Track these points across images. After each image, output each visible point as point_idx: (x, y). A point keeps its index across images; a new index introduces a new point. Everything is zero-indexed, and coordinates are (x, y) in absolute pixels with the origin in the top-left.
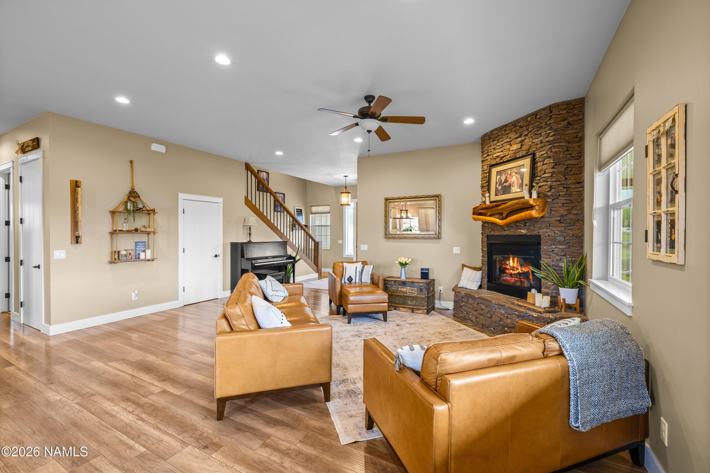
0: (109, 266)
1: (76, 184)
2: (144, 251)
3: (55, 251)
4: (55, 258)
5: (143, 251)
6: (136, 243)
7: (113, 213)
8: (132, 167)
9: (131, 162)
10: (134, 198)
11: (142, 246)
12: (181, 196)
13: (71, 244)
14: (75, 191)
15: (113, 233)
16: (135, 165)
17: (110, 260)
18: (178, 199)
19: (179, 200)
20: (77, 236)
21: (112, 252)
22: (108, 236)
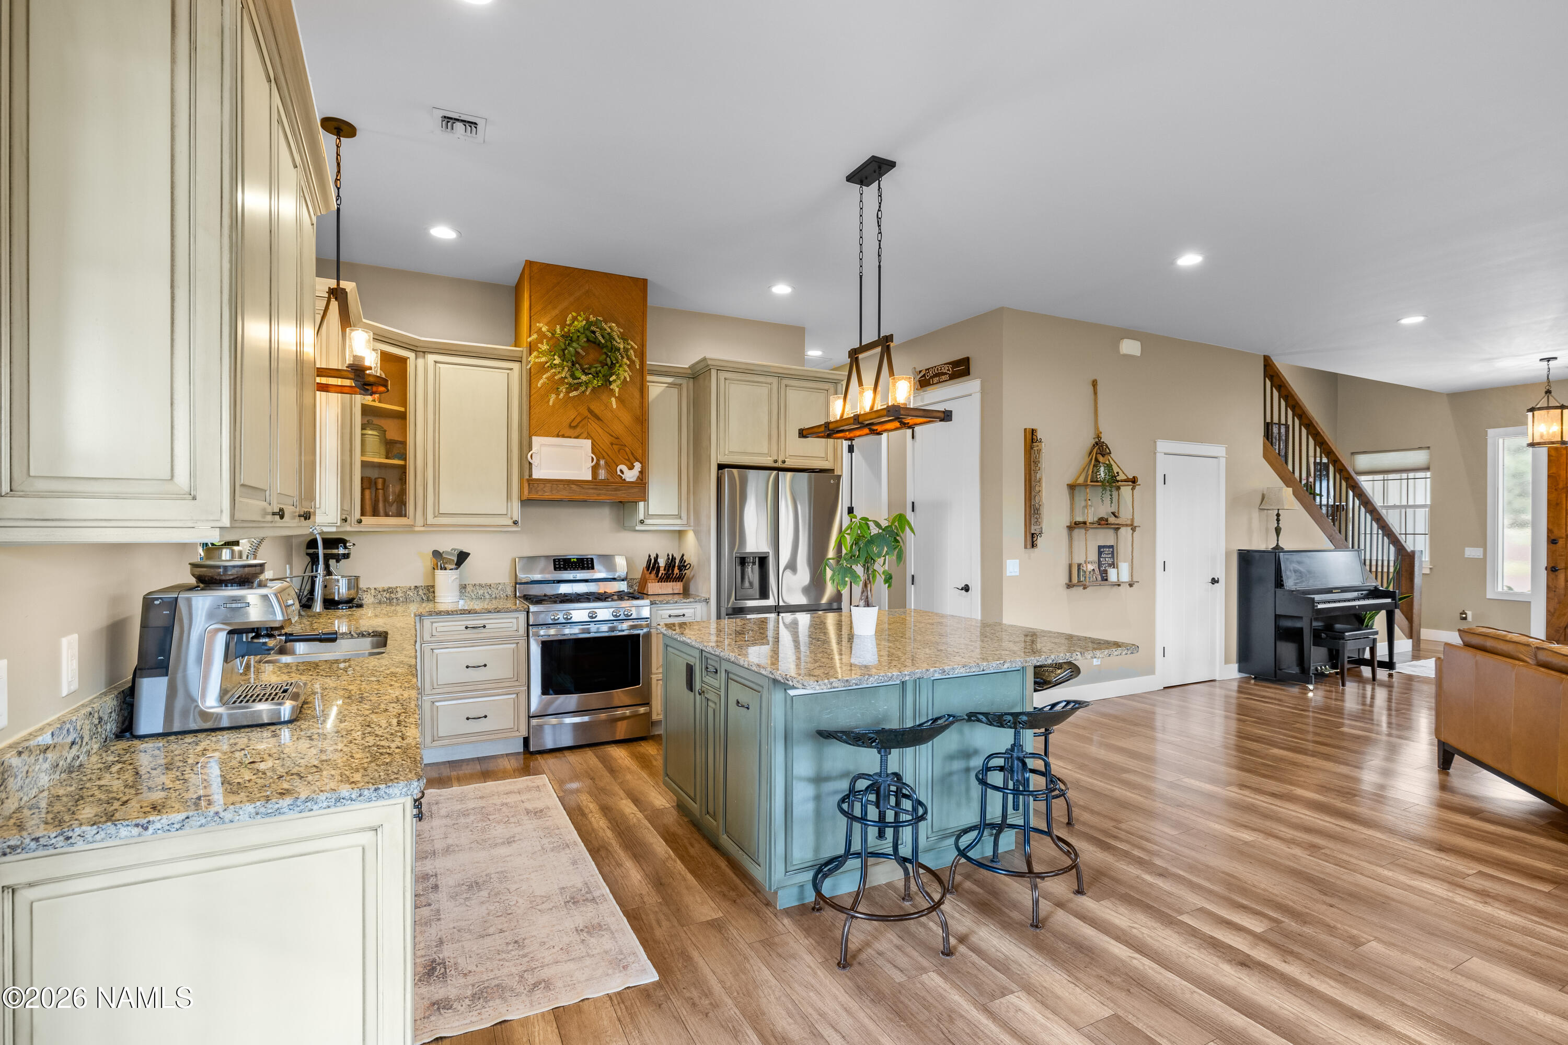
0: (1065, 592)
1: (1033, 434)
2: (1113, 565)
3: (1008, 561)
4: (1008, 574)
5: (1110, 565)
6: (1100, 547)
7: (1072, 487)
8: (1095, 393)
9: (1094, 384)
10: (1103, 456)
11: (1108, 554)
12: (1163, 446)
13: (1026, 547)
14: (1032, 448)
15: (1074, 526)
16: (1099, 387)
17: (1067, 581)
18: (1155, 453)
19: (1158, 455)
20: (1033, 534)
21: (1070, 566)
22: (1065, 532)
